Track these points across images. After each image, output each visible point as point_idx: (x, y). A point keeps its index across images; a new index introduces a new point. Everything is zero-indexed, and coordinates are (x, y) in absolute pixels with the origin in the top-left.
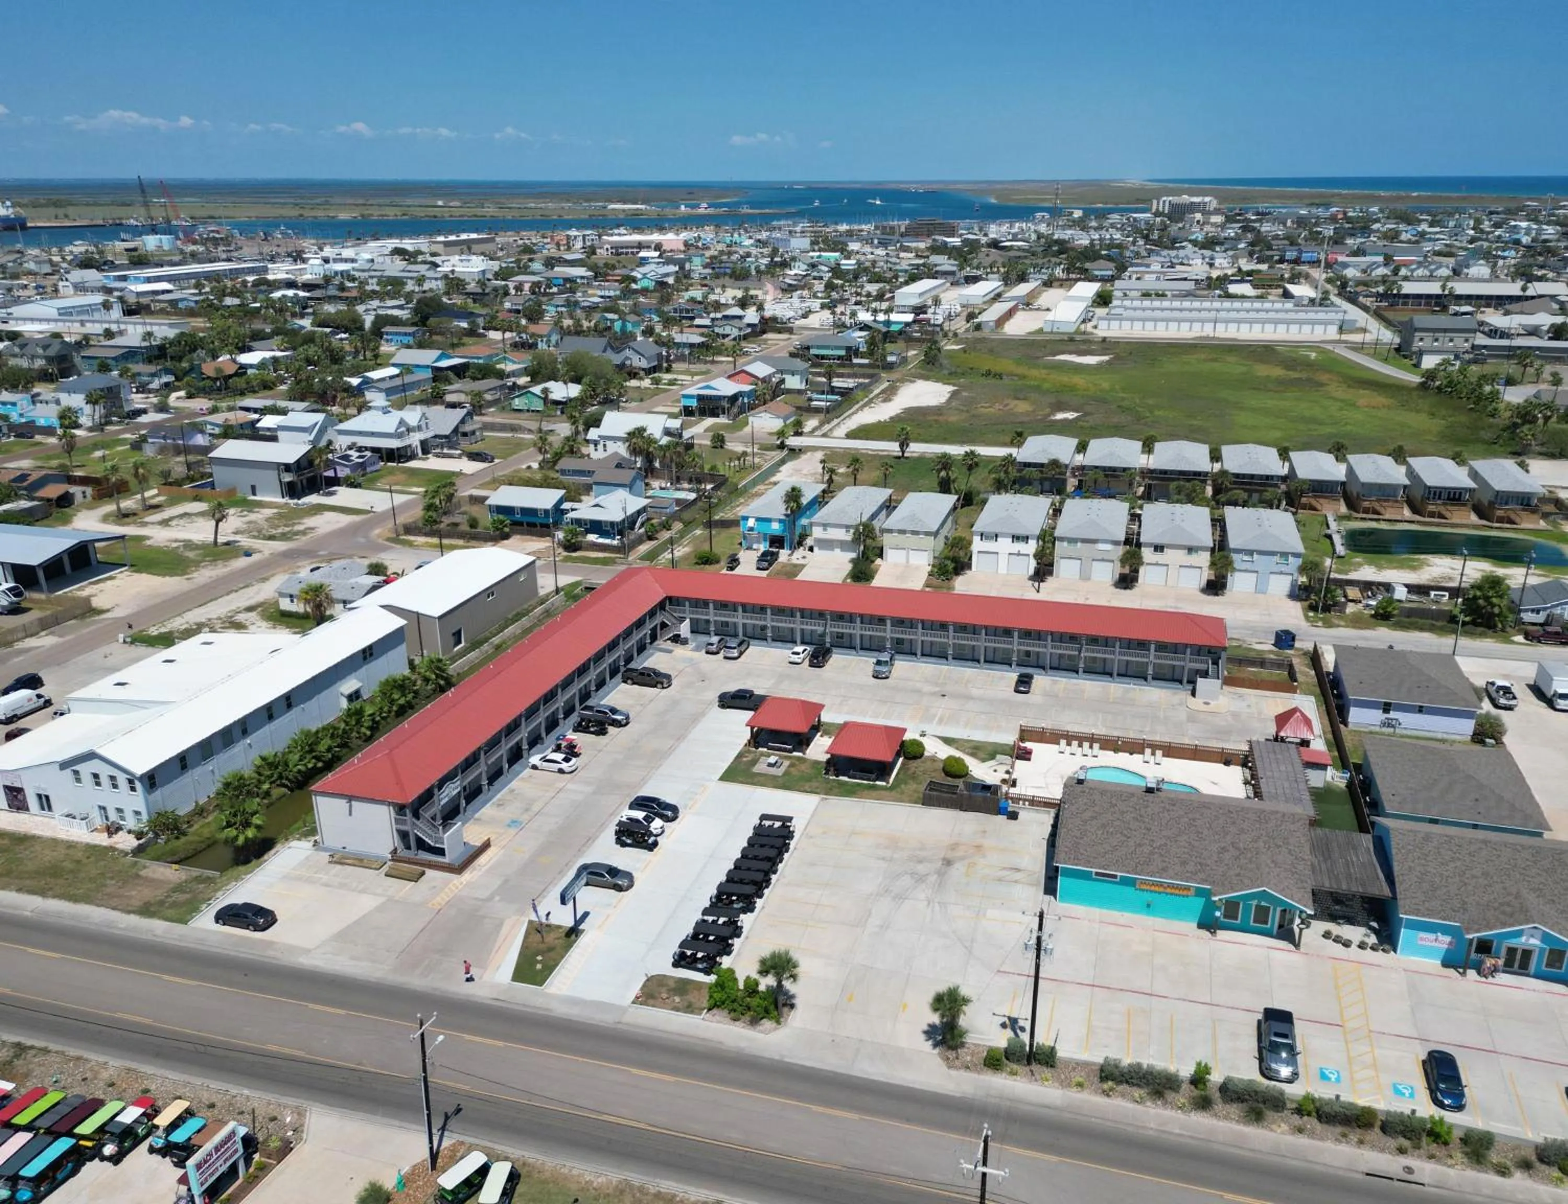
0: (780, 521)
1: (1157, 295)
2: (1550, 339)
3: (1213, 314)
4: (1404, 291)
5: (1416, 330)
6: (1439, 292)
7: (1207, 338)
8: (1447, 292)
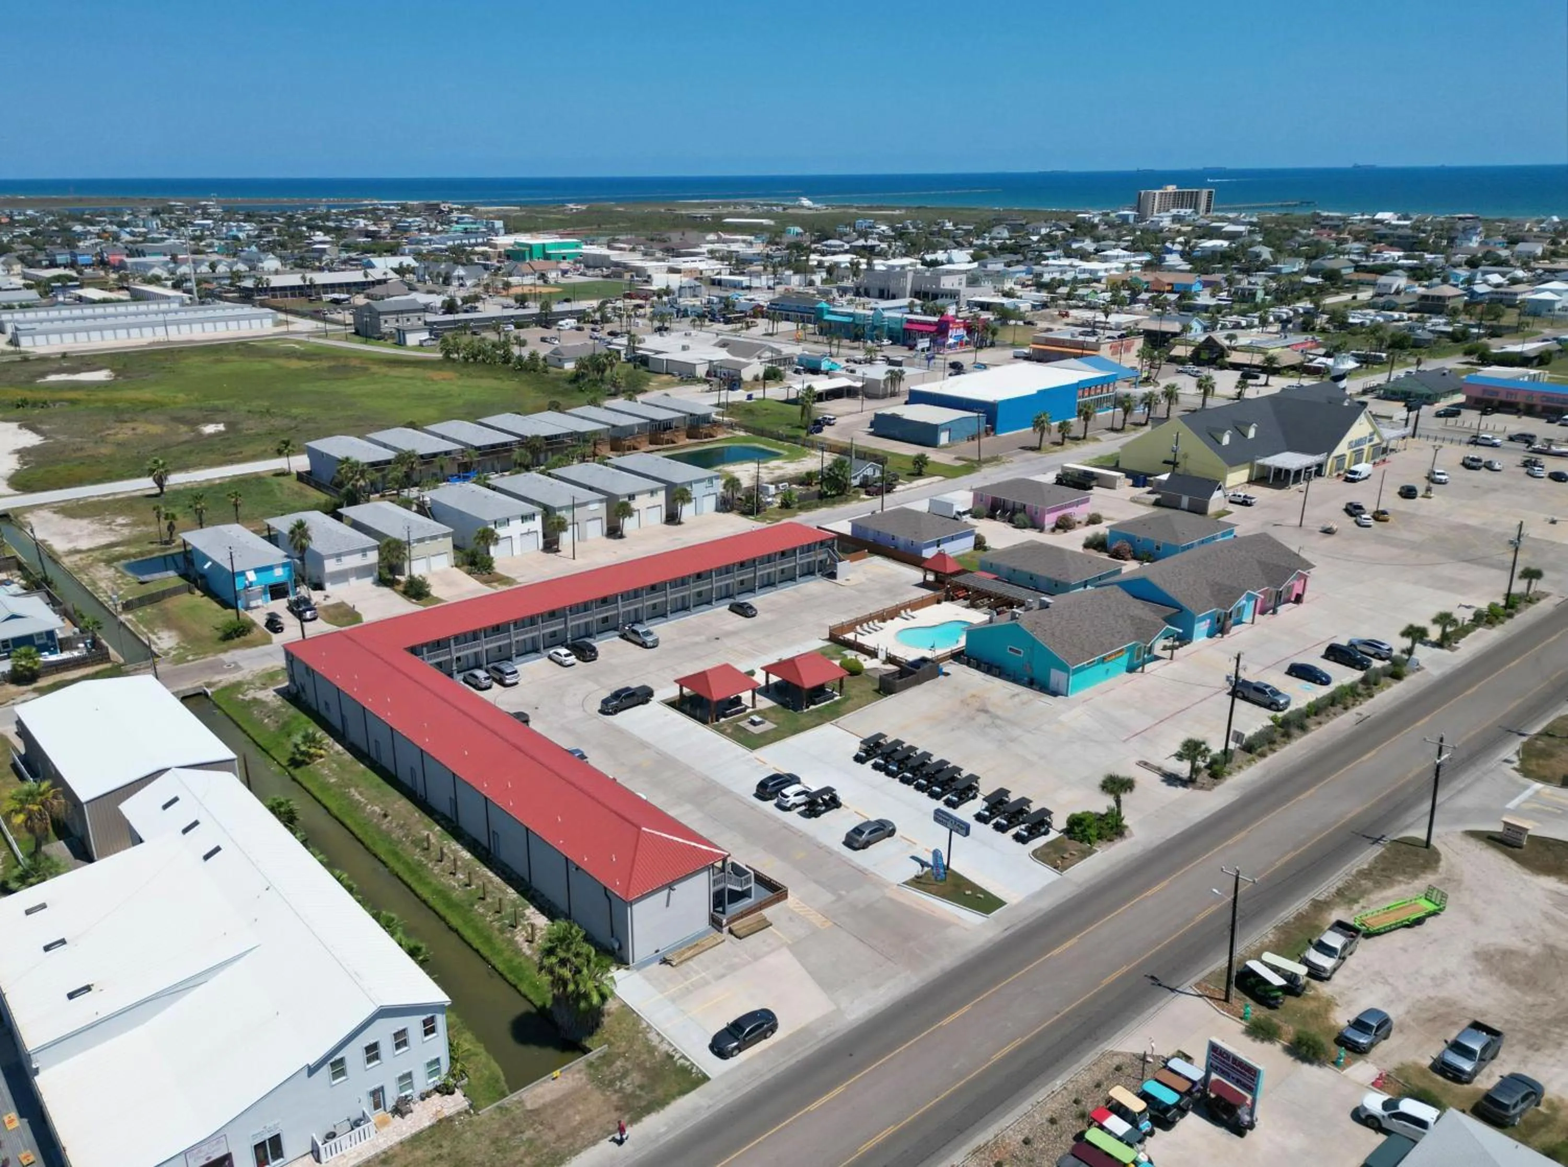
0: (284, 565)
1: (21, 306)
2: (444, 313)
3: (161, 317)
4: (272, 285)
5: (380, 313)
6: (301, 283)
7: (159, 343)
8: (308, 283)
